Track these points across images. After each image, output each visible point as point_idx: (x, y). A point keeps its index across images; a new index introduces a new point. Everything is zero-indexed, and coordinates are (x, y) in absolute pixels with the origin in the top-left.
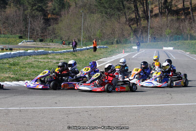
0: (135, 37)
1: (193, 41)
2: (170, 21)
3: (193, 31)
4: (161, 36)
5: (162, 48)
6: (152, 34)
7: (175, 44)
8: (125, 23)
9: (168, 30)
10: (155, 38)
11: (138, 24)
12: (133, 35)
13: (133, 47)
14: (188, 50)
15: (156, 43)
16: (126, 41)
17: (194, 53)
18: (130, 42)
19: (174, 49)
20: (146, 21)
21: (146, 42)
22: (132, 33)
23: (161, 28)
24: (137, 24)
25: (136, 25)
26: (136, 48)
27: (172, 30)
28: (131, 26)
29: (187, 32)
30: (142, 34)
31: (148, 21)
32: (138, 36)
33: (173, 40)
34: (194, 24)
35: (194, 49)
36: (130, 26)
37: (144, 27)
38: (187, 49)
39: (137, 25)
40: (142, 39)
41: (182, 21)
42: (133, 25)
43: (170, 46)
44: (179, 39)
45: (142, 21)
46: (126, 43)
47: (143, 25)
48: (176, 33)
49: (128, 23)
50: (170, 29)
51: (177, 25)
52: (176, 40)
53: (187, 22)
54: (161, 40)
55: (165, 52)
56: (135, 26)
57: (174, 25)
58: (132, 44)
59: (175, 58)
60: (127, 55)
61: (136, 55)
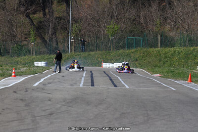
0: (39, 40)
1: (168, 49)
2: (117, 6)
3: (167, 28)
4: (98, 38)
5: (101, 66)
6: (77, 35)
7: (128, 55)
8: (18, 10)
9: (113, 26)
10: (83, 43)
11: (47, 11)
12: (36, 35)
13: (36, 64)
14: (157, 69)
15: (85, 54)
16: (21, 50)
17: (170, 75)
18: (29, 52)
20: (64, 6)
21: (65, 51)
22: (33, 33)
23: (98, 21)
24: (44, 10)
25: (41, 15)
26: (42, 64)
27: (122, 25)
28: (31, 16)
29: (155, 29)
30: (54, 33)
31: (68, 5)
32: (47, 38)
33: (123, 47)
34: (169, 11)
35: (170, 66)
36: (28, 16)
37: (60, 18)
38: (156, 66)
39: (45, 14)
40: (54, 45)
41: (143, 4)
42: (34, 13)
43: (118, 61)
44: (137, 44)
45: (54, 6)
46: (19, 55)
47: (56, 15)
48: (131, 32)
49: (23, 9)
50: (117, 23)
51: (133, 12)
52: (130, 46)
53: (155, 7)
54: (98, 48)
55: (106, 73)
56: (39, 15)
57: (127, 14)
58: (34, 57)
59: (127, 87)
60: (21, 80)
61: (42, 80)
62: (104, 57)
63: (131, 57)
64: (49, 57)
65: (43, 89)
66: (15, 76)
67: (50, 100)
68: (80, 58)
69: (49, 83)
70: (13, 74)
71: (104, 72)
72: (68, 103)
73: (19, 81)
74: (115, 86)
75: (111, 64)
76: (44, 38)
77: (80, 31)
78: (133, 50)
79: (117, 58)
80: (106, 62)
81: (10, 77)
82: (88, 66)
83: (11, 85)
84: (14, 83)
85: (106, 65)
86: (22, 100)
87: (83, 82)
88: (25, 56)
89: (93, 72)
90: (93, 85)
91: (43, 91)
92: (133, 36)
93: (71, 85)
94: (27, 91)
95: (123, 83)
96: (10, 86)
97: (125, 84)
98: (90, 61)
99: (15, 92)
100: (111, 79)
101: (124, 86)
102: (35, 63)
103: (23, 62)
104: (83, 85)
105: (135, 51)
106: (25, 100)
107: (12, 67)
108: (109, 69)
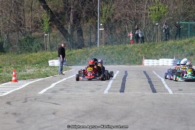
5: (141, 63)
7: (180, 48)
12: (51, 23)
13: (51, 63)
18: (43, 47)
19: (174, 63)
21: (92, 44)
22: (46, 20)
32: (68, 27)
43: (165, 56)
46: (30, 51)
48: (185, 15)
58: (49, 53)
59: (171, 92)
60: (23, 86)
61: (53, 85)
62: (146, 51)
63: (183, 50)
64: (70, 53)
65: (50, 98)
66: (16, 81)
67: (54, 114)
68: (113, 53)
69: (62, 89)
70: (13, 78)
71: (145, 72)
72: (79, 117)
73: (21, 88)
74: (154, 91)
75: (155, 61)
76: (62, 27)
77: (113, 15)
78: (187, 40)
79: (165, 52)
80: (148, 59)
81: (10, 83)
82: (124, 64)
83: (8, 93)
84: (12, 91)
85: (148, 63)
86: (15, 114)
87: (109, 86)
88: (36, 52)
89: (128, 73)
90: (122, 91)
91: (49, 101)
92: (187, 20)
93: (92, 91)
94: (25, 102)
95: (166, 86)
96: (5, 94)
97: (169, 88)
98: (126, 57)
99: (9, 103)
100: (150, 82)
101: (167, 91)
102: (49, 62)
103: (33, 61)
104: (109, 91)
105: (190, 42)
106: (20, 114)
107: (15, 68)
108: (153, 68)
